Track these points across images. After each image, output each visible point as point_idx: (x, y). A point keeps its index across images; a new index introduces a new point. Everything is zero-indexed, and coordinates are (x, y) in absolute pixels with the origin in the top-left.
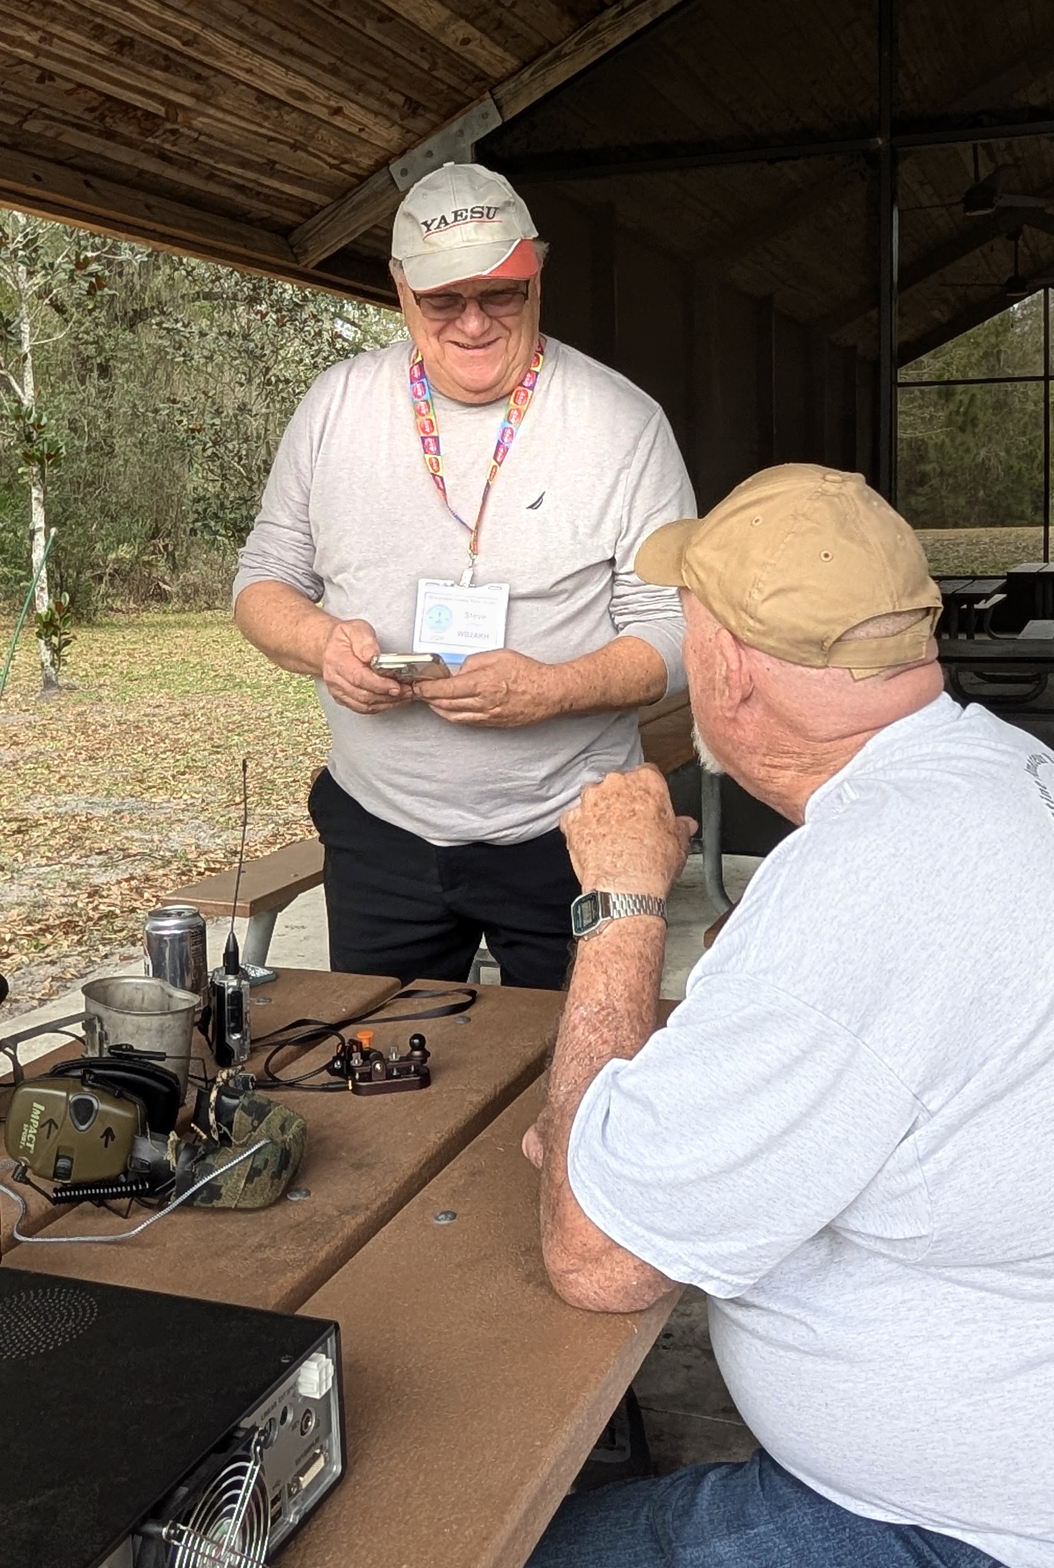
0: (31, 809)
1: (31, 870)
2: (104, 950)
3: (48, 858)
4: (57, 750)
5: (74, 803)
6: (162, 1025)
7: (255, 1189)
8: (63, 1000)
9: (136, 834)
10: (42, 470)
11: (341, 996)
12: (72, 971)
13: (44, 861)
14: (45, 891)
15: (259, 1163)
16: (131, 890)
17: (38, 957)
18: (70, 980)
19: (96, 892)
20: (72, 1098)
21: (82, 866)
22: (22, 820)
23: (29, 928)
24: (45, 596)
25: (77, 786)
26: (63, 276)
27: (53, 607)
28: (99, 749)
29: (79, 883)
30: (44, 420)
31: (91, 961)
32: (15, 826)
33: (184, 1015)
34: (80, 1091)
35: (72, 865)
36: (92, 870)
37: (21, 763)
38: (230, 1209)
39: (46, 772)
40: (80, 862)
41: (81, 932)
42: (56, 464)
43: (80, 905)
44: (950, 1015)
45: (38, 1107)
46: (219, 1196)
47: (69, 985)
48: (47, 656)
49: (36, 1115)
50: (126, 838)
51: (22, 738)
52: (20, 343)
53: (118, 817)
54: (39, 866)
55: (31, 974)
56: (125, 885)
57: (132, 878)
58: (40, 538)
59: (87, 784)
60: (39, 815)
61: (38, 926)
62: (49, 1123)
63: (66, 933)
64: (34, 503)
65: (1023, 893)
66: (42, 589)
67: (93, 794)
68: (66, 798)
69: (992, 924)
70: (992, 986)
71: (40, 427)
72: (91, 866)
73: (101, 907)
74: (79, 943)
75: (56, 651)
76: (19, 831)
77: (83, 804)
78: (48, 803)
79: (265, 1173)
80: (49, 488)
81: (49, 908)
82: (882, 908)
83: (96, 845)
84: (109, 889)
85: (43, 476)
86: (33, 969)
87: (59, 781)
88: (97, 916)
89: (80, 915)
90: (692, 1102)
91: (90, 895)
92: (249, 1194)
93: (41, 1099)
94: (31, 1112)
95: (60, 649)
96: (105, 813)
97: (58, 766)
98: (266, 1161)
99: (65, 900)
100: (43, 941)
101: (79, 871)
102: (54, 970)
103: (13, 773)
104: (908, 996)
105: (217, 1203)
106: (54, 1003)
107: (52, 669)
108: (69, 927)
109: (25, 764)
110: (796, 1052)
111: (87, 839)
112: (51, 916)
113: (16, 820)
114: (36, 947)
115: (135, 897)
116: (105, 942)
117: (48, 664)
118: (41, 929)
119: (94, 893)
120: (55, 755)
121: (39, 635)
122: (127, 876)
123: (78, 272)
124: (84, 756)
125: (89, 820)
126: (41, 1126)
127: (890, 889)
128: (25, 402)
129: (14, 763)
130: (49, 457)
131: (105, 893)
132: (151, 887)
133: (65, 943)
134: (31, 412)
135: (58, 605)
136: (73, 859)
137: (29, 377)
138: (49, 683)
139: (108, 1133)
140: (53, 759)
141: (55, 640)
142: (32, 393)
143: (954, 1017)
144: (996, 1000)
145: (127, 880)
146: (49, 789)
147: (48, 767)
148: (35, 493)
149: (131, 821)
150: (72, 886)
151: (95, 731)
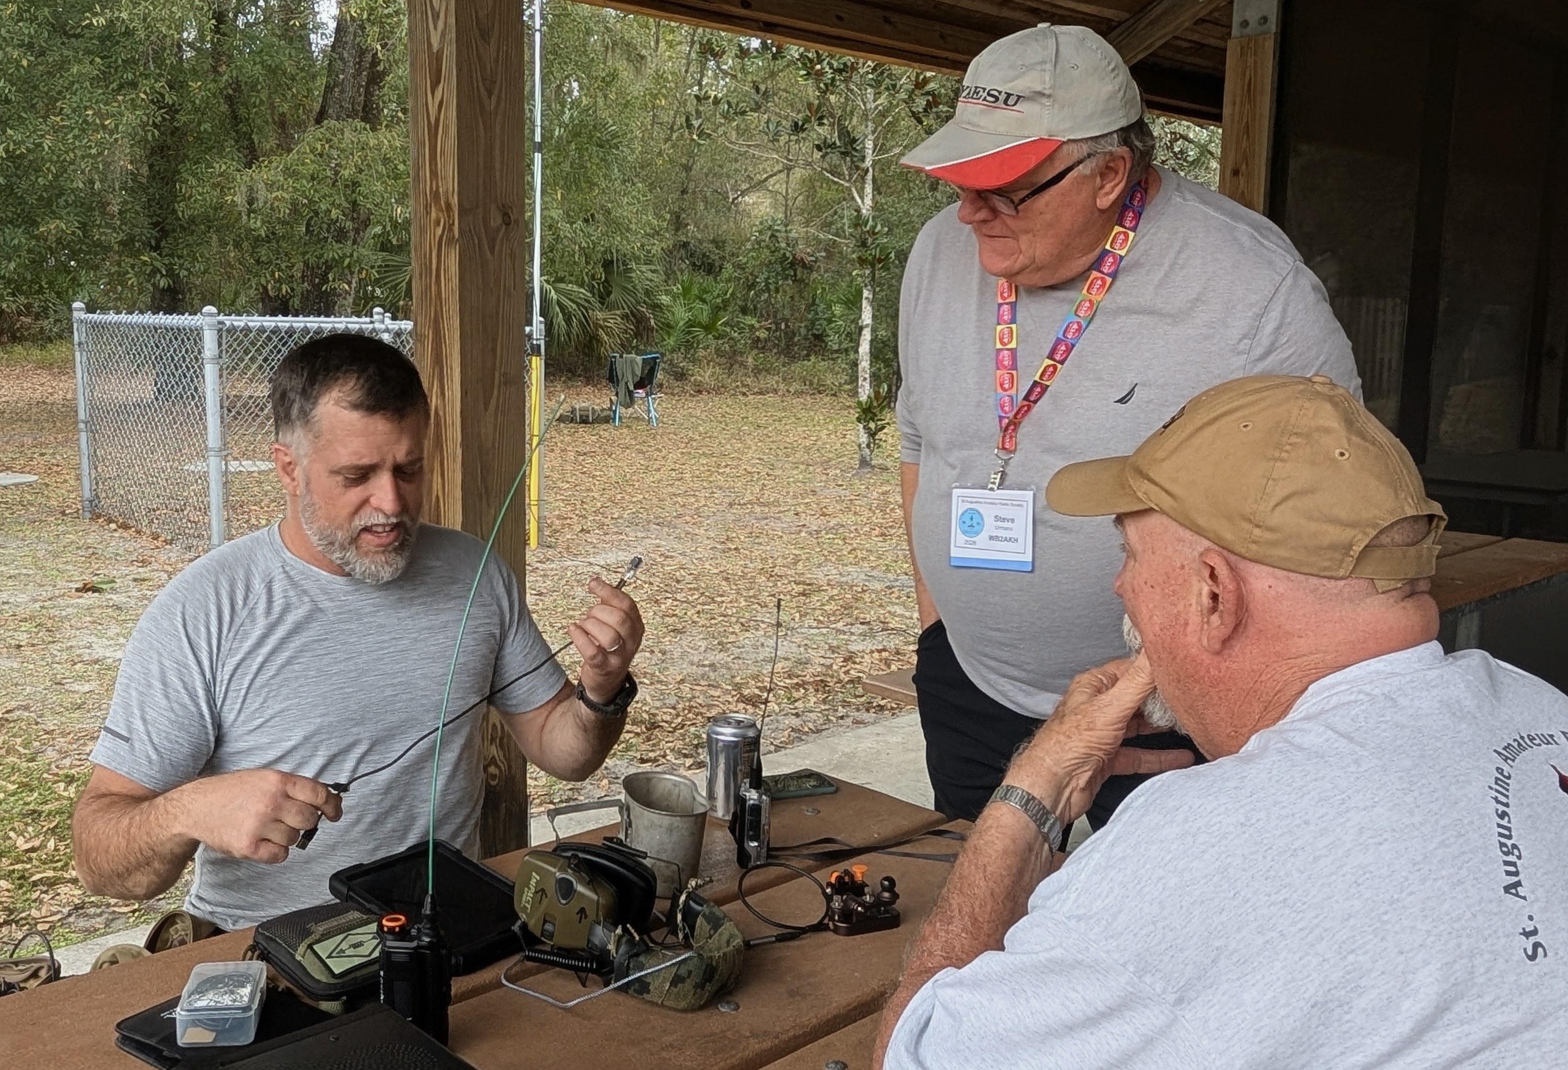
0: (819, 576)
1: (803, 630)
2: (841, 711)
3: (820, 622)
4: (856, 524)
5: (855, 574)
6: (671, 824)
7: (678, 993)
8: (793, 751)
9: (899, 610)
10: (873, 272)
11: (882, 820)
12: (811, 725)
13: (815, 624)
14: (810, 650)
15: (683, 971)
16: (881, 660)
17: (788, 708)
18: (806, 733)
19: (850, 657)
20: (559, 875)
21: (845, 633)
22: (809, 585)
23: (788, 681)
24: (867, 385)
25: (863, 559)
26: (903, 96)
27: (872, 395)
28: (891, 527)
29: (838, 647)
30: (879, 227)
31: (828, 719)
32: (800, 588)
33: (693, 819)
34: (566, 872)
35: (838, 630)
36: (854, 638)
37: (823, 532)
38: (657, 1004)
39: (840, 542)
40: (845, 628)
41: (829, 692)
42: (886, 268)
43: (835, 667)
44: (1283, 1012)
45: (535, 877)
46: (648, 992)
47: (804, 737)
48: (864, 438)
49: (533, 882)
50: (889, 612)
51: (830, 510)
52: (863, 159)
53: (889, 592)
54: (810, 627)
55: (778, 721)
56: (876, 655)
57: (885, 650)
58: (867, 335)
59: (872, 558)
60: (823, 581)
61: (795, 681)
62: (541, 892)
63: (817, 691)
64: (865, 303)
65: (1404, 895)
66: (865, 379)
67: (873, 568)
68: (849, 569)
69: (1352, 921)
70: (1343, 992)
71: (874, 234)
72: (852, 634)
73: (852, 672)
74: (824, 701)
75: (872, 434)
76: (803, 594)
77: (863, 576)
78: (834, 572)
79: (688, 980)
80: (878, 289)
81: (809, 666)
82: (1216, 879)
83: (862, 616)
84: (863, 657)
85: (873, 279)
86: (780, 718)
87: (849, 553)
88: (847, 679)
89: (832, 677)
90: (994, 1029)
91: (846, 660)
92: (673, 996)
93: (539, 871)
94: (530, 879)
95: (875, 434)
96: (878, 586)
97: (852, 539)
98: (690, 972)
99: (822, 661)
100: (796, 695)
101: (842, 637)
102: (795, 722)
103: (815, 541)
104: (1238, 979)
105: (647, 997)
106: (788, 751)
107: (867, 450)
108: (821, 685)
109: (827, 534)
110: (1101, 1008)
111: (857, 608)
112: (809, 674)
113: (804, 583)
114: (789, 699)
115: (883, 667)
116: (846, 704)
117: (864, 445)
118: (797, 684)
119: (849, 658)
120: (853, 528)
121: (859, 420)
122: (880, 647)
123: (917, 92)
124: (876, 533)
125: (863, 591)
126: (536, 892)
127: (1229, 860)
128: (864, 211)
129: (818, 532)
130: (880, 261)
131: (858, 660)
132: (899, 660)
133: (813, 700)
134: (868, 221)
135: (877, 393)
136: (840, 625)
137: (869, 189)
138: (864, 463)
139: (582, 911)
140: (851, 532)
141: (872, 425)
142: (870, 203)
143: (1287, 1016)
144: (1346, 1008)
145: (879, 651)
146: (839, 558)
147: (844, 539)
148: (866, 293)
149: (899, 598)
150: (833, 649)
151: (892, 510)
